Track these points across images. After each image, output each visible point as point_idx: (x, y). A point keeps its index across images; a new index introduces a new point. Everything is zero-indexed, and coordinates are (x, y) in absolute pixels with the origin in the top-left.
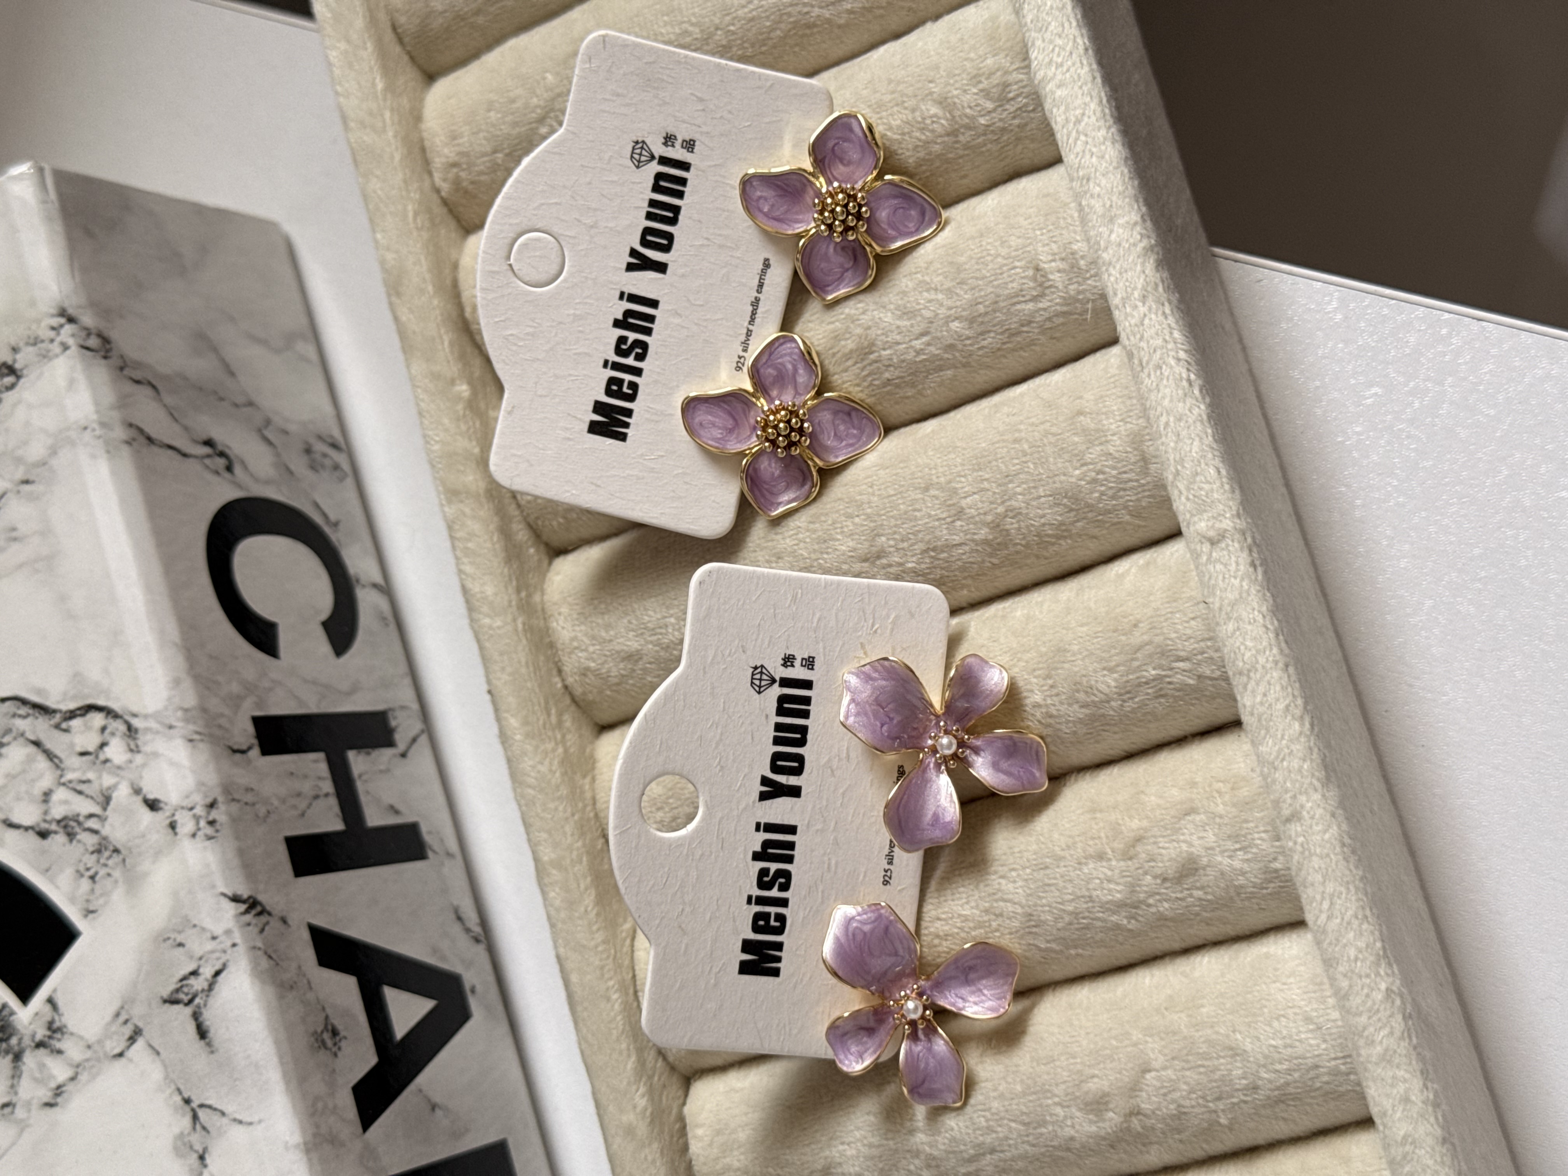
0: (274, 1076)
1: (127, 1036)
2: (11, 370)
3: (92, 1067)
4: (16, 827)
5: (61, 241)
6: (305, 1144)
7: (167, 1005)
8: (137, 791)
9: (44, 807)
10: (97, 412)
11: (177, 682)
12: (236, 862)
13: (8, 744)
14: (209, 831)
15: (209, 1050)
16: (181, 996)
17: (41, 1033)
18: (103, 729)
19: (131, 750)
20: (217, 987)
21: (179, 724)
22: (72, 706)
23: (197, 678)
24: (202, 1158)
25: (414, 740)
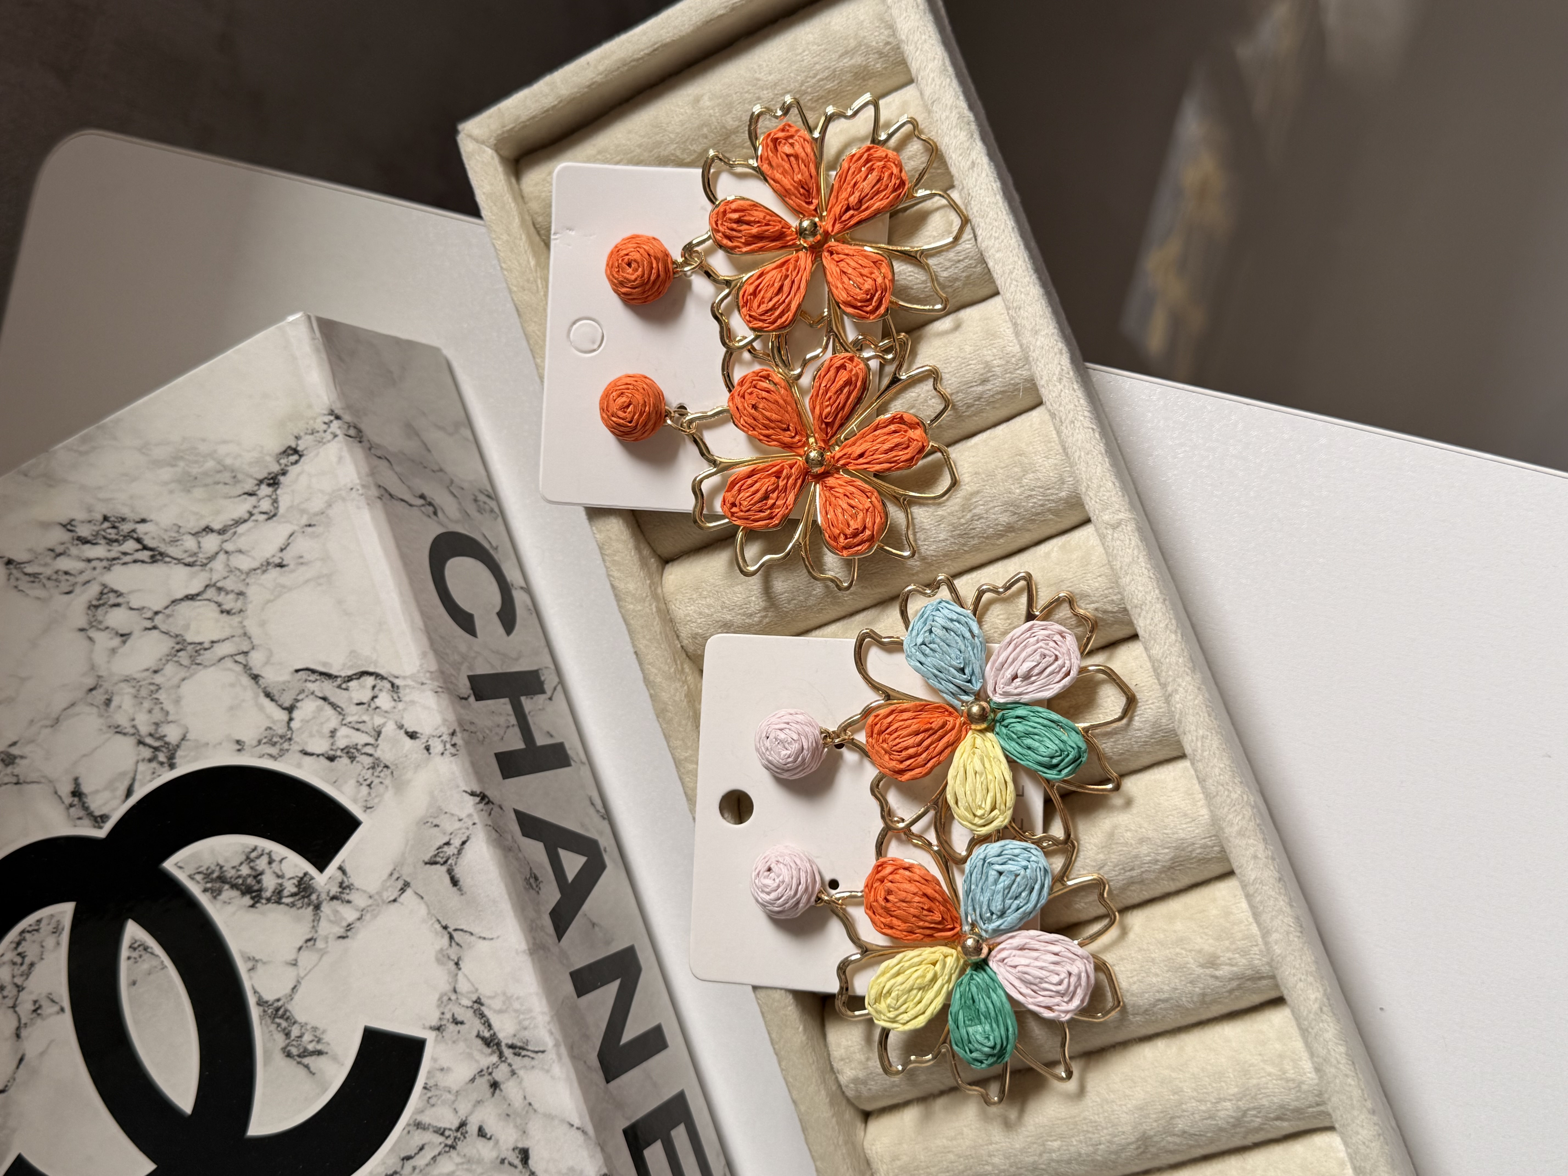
0: (506, 907)
1: (399, 887)
2: (295, 451)
3: (374, 910)
4: (312, 754)
5: (326, 366)
6: (529, 949)
7: (428, 866)
8: (401, 727)
9: (331, 740)
10: (360, 478)
11: (424, 655)
12: (470, 770)
13: (302, 700)
14: (453, 750)
15: (459, 893)
16: (438, 859)
17: (335, 890)
18: (374, 687)
19: (395, 700)
20: (464, 851)
21: (428, 682)
22: (350, 673)
23: (436, 652)
24: (457, 964)
25: (555, 689)
